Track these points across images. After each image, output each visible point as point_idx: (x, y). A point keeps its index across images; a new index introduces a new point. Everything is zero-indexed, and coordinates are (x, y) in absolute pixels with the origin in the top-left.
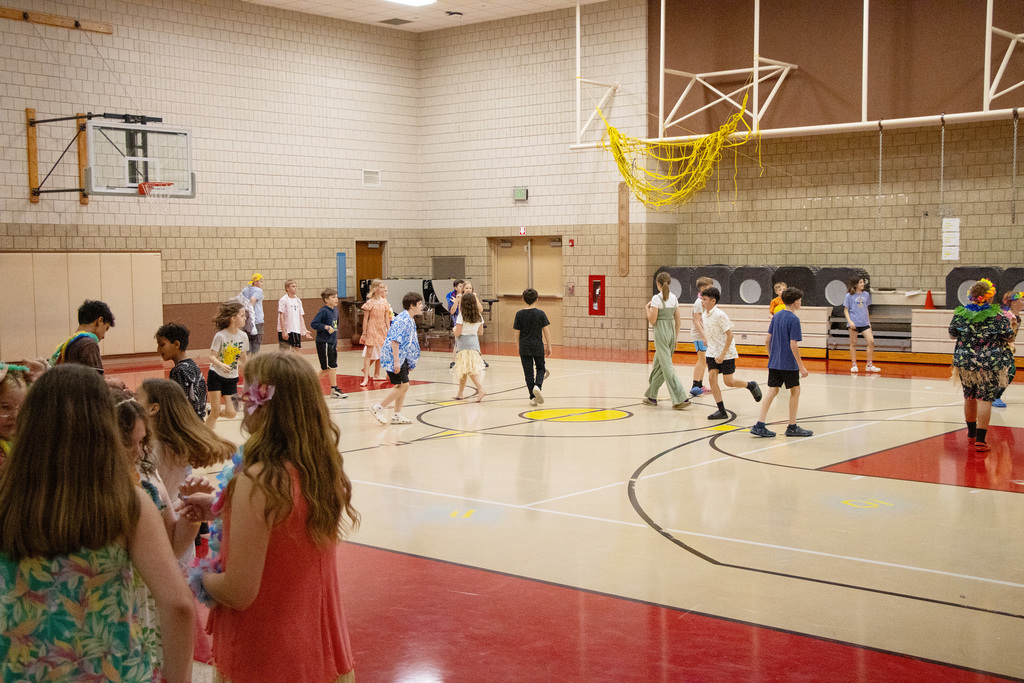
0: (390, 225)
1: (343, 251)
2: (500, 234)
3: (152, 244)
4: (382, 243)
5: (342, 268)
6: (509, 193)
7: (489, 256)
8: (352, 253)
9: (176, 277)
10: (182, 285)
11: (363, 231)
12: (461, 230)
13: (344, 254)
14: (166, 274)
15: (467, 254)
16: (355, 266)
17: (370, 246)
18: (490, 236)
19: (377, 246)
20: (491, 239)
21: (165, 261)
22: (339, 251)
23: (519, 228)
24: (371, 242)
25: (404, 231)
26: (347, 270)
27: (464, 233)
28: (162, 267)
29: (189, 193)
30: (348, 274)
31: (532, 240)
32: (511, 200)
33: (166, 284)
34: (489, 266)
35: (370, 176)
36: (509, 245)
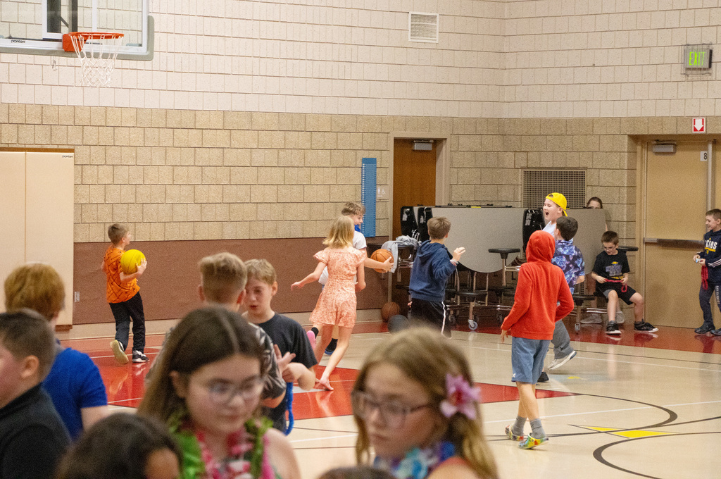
0: (452, 111)
1: (372, 155)
2: (655, 130)
3: (60, 138)
4: (437, 143)
5: (369, 184)
6: (674, 55)
7: (632, 169)
8: (386, 160)
9: (97, 195)
10: (107, 209)
11: (407, 121)
12: (580, 121)
13: (373, 161)
14: (81, 188)
15: (589, 165)
16: (390, 182)
17: (417, 147)
18: (636, 133)
19: (428, 147)
20: (635, 139)
21: (80, 167)
22: (367, 155)
23: (692, 120)
24: (420, 141)
25: (475, 121)
26: (379, 190)
27: (585, 127)
28: (76, 178)
29: (143, 51)
30: (379, 196)
31: (715, 142)
32: (678, 70)
33: (79, 206)
34: (632, 187)
35: (421, 23)
36: (671, 149)
